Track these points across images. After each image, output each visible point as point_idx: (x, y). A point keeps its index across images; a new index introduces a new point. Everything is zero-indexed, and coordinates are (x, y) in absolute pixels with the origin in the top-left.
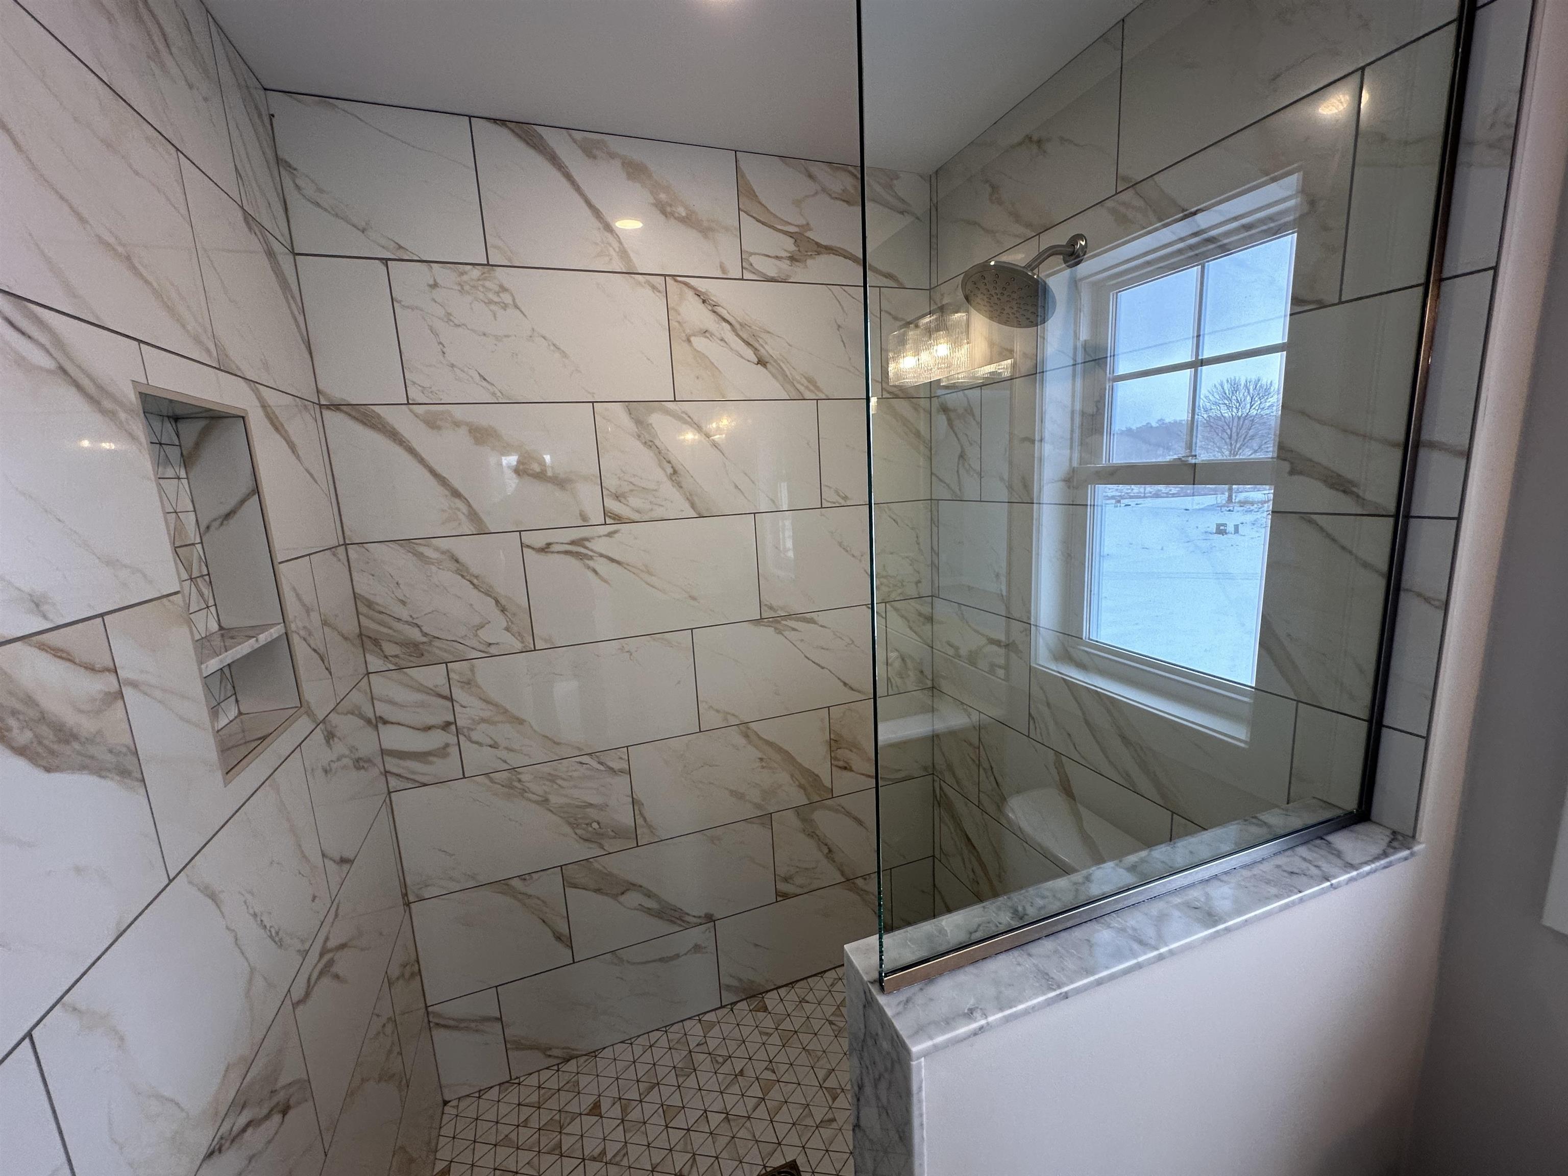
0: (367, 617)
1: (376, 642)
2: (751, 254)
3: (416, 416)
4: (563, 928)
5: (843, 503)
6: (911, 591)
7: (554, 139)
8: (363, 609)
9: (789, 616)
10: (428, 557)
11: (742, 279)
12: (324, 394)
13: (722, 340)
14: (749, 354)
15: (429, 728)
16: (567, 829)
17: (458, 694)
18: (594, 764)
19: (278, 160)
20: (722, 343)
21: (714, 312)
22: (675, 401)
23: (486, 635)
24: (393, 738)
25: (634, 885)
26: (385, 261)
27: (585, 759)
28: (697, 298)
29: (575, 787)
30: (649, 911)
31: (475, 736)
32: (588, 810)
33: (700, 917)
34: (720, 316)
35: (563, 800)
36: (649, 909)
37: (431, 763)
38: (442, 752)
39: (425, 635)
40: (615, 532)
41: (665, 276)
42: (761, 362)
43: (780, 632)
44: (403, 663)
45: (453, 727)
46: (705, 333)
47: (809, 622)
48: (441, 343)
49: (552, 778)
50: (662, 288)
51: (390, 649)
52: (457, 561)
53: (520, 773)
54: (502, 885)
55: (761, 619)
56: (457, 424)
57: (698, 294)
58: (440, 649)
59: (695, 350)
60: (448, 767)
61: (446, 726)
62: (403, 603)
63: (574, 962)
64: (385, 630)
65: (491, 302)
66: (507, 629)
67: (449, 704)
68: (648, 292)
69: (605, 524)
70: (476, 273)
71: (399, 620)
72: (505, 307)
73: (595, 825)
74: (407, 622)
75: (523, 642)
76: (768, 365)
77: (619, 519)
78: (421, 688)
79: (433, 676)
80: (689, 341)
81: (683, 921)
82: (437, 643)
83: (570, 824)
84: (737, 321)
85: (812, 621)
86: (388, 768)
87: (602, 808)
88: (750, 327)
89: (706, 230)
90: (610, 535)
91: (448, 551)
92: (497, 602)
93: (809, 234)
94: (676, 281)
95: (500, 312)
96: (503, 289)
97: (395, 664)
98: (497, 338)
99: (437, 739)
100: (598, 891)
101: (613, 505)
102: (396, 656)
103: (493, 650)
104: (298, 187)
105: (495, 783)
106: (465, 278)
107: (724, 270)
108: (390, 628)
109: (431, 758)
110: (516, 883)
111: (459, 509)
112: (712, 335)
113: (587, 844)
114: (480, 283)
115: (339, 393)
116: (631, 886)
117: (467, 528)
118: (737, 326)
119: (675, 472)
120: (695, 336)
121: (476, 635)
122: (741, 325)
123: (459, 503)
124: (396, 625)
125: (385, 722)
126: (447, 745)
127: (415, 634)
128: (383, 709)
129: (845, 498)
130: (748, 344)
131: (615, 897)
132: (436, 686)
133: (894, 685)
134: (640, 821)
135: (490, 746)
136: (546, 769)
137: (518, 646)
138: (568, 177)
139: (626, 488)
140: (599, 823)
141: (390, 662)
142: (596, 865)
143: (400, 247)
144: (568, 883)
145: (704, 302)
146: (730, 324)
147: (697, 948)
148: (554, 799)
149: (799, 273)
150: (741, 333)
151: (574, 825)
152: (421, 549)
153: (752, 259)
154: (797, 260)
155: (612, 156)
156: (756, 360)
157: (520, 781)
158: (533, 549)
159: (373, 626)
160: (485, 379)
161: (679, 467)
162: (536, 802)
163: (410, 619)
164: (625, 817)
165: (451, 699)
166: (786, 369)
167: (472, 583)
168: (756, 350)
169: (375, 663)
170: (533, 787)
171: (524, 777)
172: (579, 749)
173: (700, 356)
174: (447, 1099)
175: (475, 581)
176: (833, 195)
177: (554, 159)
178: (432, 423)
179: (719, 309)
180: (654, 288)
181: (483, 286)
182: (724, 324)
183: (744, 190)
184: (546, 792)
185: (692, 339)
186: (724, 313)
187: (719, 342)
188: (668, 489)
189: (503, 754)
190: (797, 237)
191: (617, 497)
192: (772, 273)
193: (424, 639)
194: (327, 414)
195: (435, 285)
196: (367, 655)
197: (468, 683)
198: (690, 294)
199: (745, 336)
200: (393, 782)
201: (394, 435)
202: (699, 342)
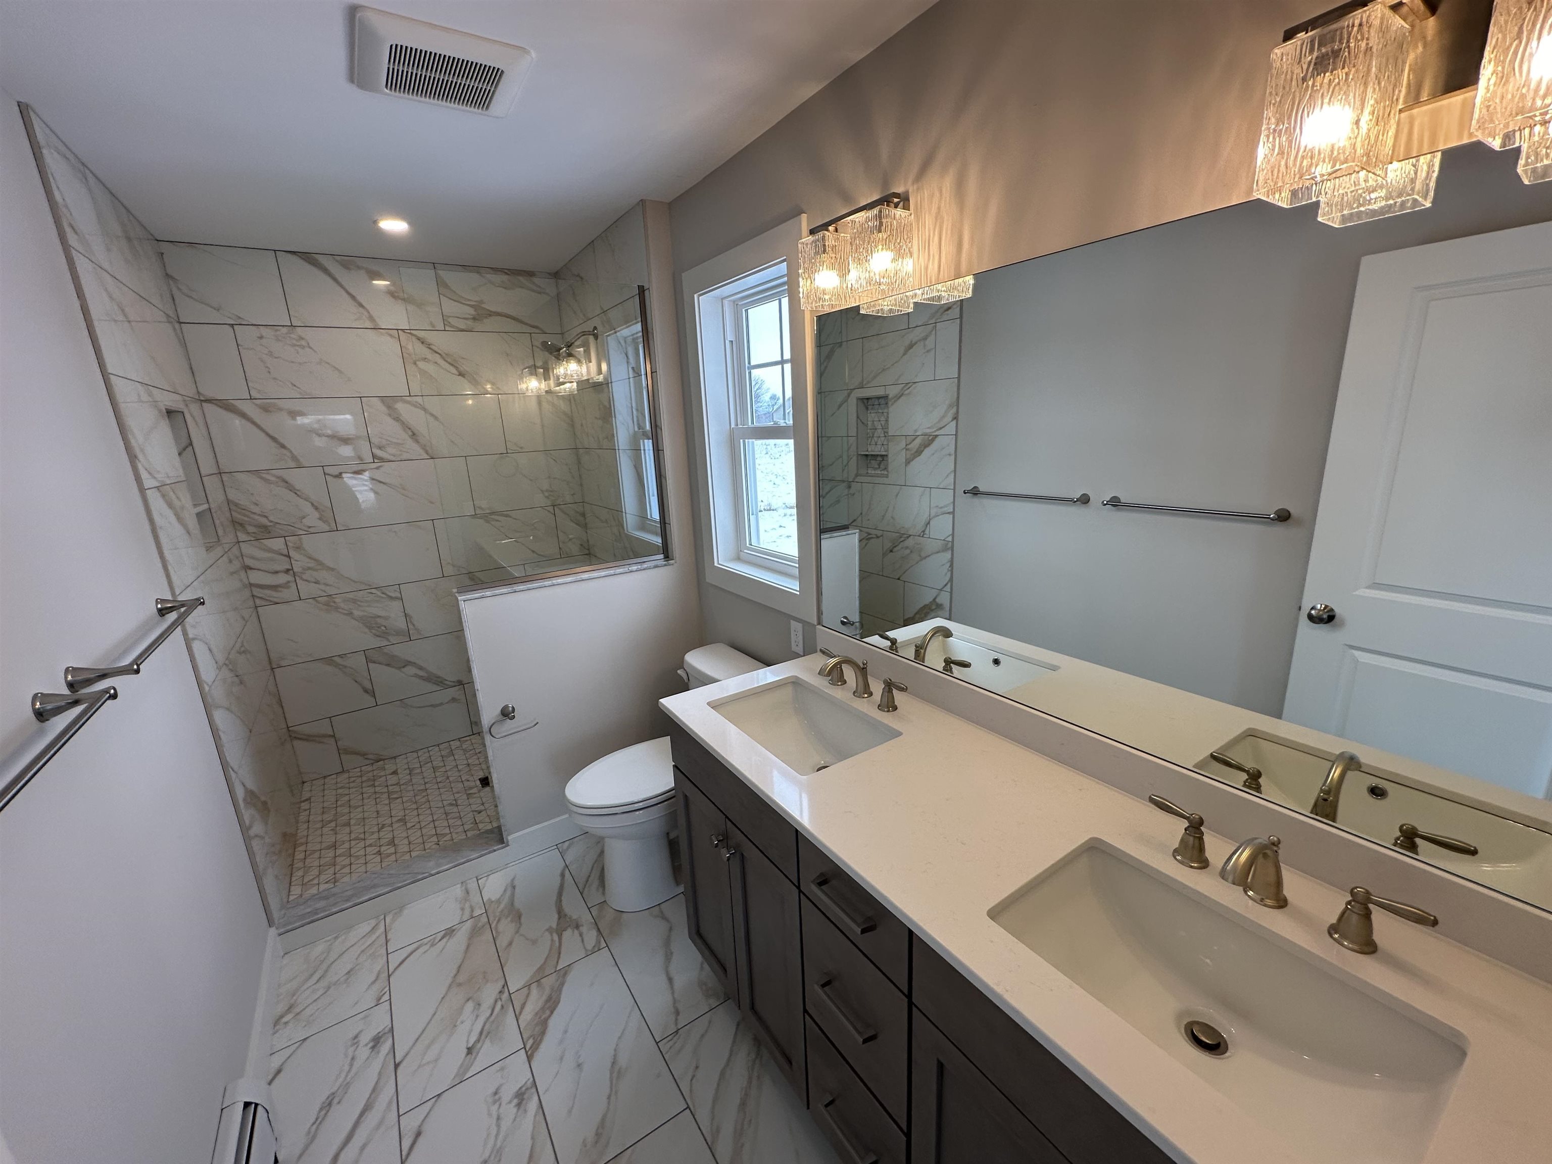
0: (236, 511)
1: (241, 525)
2: (449, 317)
3: (256, 405)
4: (369, 686)
5: (520, 450)
6: (568, 499)
7: (323, 260)
8: (233, 507)
9: (493, 513)
10: (269, 480)
11: (445, 330)
12: (203, 395)
13: (436, 363)
14: (454, 371)
15: (276, 572)
16: (367, 630)
17: (292, 553)
18: (379, 593)
19: (168, 276)
20: (436, 365)
21: (430, 348)
22: (410, 396)
23: (307, 522)
24: (256, 577)
25: (410, 662)
26: (232, 325)
27: (374, 591)
28: (418, 341)
29: (369, 606)
30: (421, 677)
31: (304, 577)
32: (378, 619)
33: (454, 682)
34: (433, 350)
35: (361, 614)
36: (422, 676)
37: (281, 591)
38: (286, 586)
39: (271, 522)
40: (380, 466)
41: (398, 330)
42: (461, 375)
43: (488, 522)
44: (259, 537)
45: (291, 572)
46: (425, 359)
47: (506, 517)
48: (267, 367)
49: (354, 601)
50: (397, 336)
51: (251, 529)
52: (287, 482)
53: (334, 598)
54: (329, 661)
55: (476, 514)
56: (280, 409)
57: (419, 339)
58: (281, 529)
59: (420, 368)
60: (289, 594)
61: (287, 571)
62: (257, 505)
63: (377, 705)
64: (246, 519)
65: (295, 345)
66: (320, 519)
67: (287, 559)
68: (389, 338)
69: (374, 462)
70: (284, 330)
71: (254, 513)
72: (303, 347)
73: (383, 628)
74: (259, 515)
75: (330, 526)
76: (466, 376)
77: (382, 460)
78: (270, 550)
79: (277, 544)
80: (415, 363)
81: (444, 684)
82: (278, 526)
83: (367, 627)
84: (444, 353)
85: (507, 516)
86: (255, 593)
87: (386, 618)
88: (453, 356)
89: (420, 305)
90: (377, 468)
91: (281, 477)
92: (312, 504)
93: (483, 306)
94: (404, 332)
95: (300, 350)
96: (301, 338)
97: (254, 537)
98: (300, 364)
99: (282, 579)
100: (388, 665)
101: (378, 452)
102: (254, 533)
103: (312, 530)
104: (179, 289)
105: (319, 603)
106: (278, 333)
107: (433, 326)
108: (250, 518)
109: (280, 589)
110: (336, 659)
111: (285, 455)
112: (430, 360)
113: (379, 639)
114: (288, 335)
115: (209, 393)
116: (408, 663)
117: (292, 464)
118: (444, 355)
119: (414, 434)
120: (419, 361)
121: (301, 522)
122: (446, 354)
123: (284, 451)
124: (252, 516)
125: (251, 569)
126: (289, 582)
127: (264, 521)
128: (249, 562)
129: (521, 448)
130: (452, 365)
131: (399, 668)
132: (280, 549)
134: (411, 626)
135: (315, 583)
136: (351, 596)
137: (327, 528)
138: (335, 280)
139: (384, 442)
140: (385, 627)
141: (252, 536)
142: (385, 651)
143: (240, 318)
144: (368, 660)
145: (423, 343)
146: (440, 354)
147: (454, 700)
148: (356, 613)
149: (479, 326)
150: (447, 359)
151: (370, 628)
152: (264, 475)
153: (450, 320)
154: (477, 320)
155: (359, 268)
156: (458, 373)
157: (335, 602)
158: (332, 476)
159: (239, 516)
160: (295, 386)
161: (416, 432)
162: (344, 614)
163: (261, 513)
164: (401, 624)
165: (289, 557)
167: (296, 493)
168: (456, 368)
169: (242, 536)
170: (342, 605)
171: (337, 600)
172: (370, 585)
173: (423, 372)
174: (305, 780)
175: (298, 493)
176: (497, 285)
177: (326, 271)
178: (266, 409)
179: (431, 346)
180: (391, 336)
181: (290, 337)
182: (436, 354)
183: (441, 284)
184: (350, 609)
185: (418, 363)
186: (435, 348)
187: (433, 364)
188: (410, 443)
189: (322, 587)
190: (475, 307)
191: (380, 448)
192: (463, 327)
193: (271, 524)
194: (204, 404)
195: (261, 337)
196: (237, 532)
197: (298, 548)
198: (413, 339)
199: (449, 360)
200: (258, 602)
201: (243, 415)
202: (421, 364)
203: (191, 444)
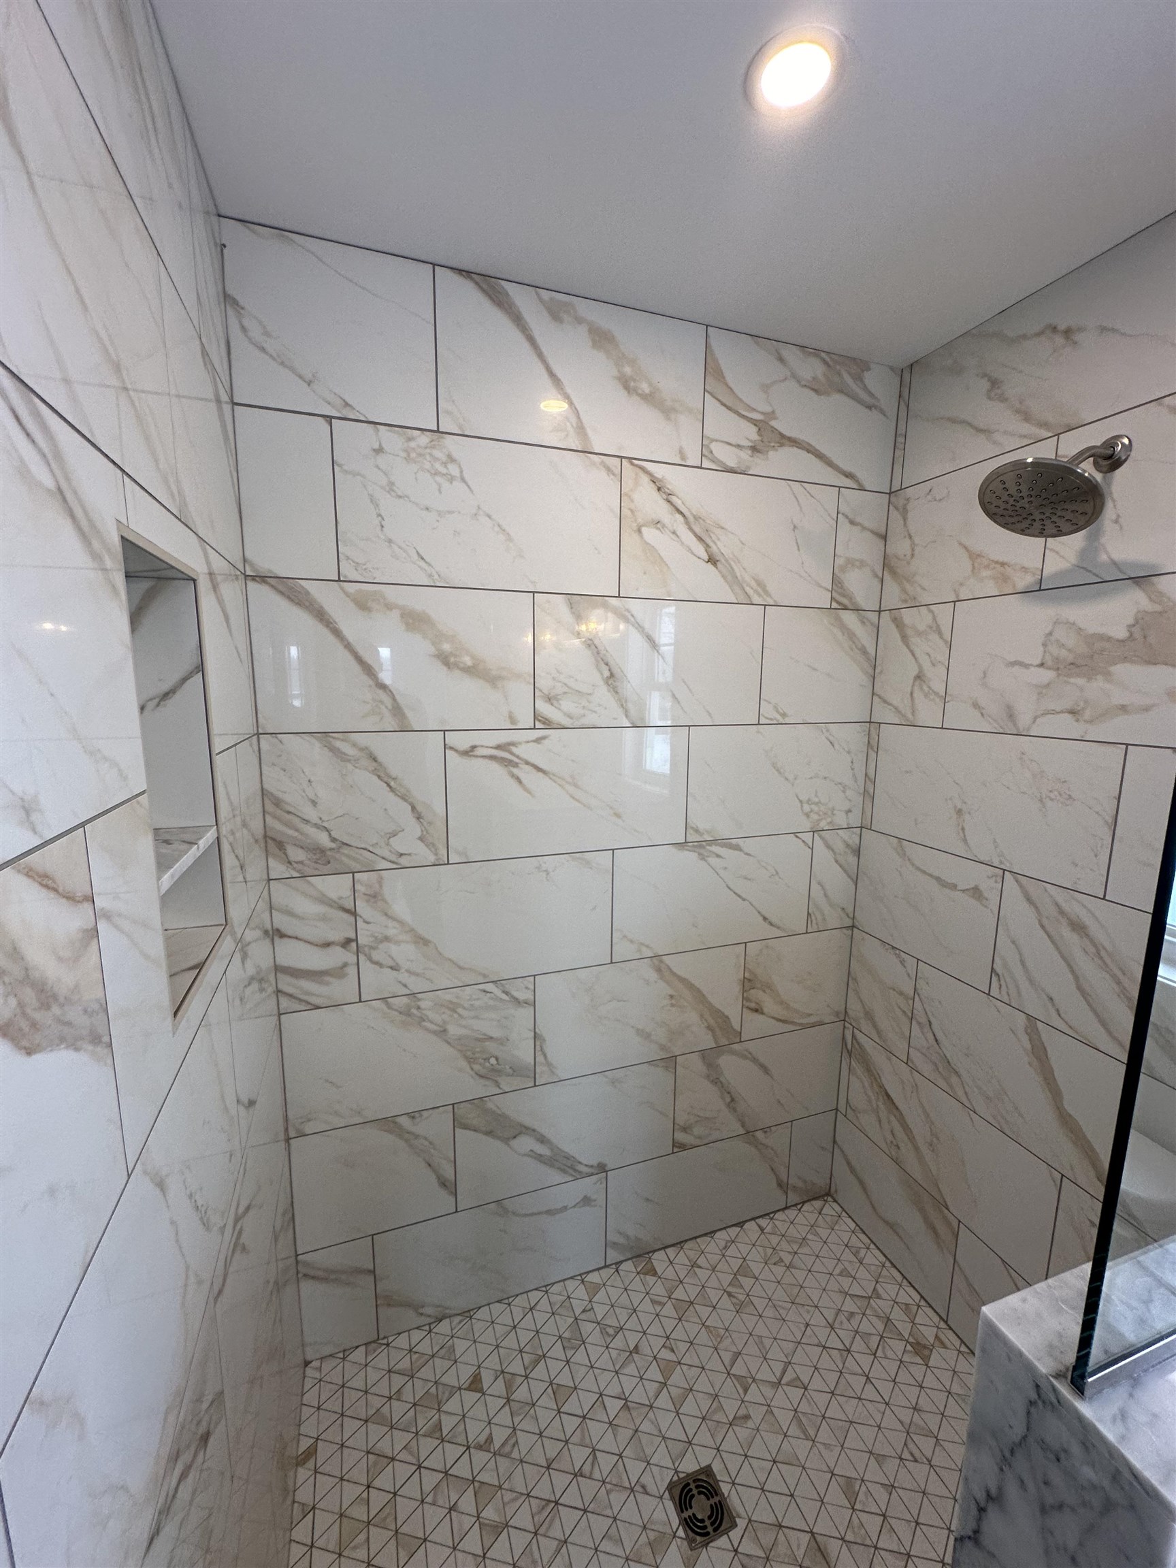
0: (275, 817)
1: (280, 845)
2: (713, 440)
3: (347, 594)
4: (449, 1173)
5: (782, 721)
6: (841, 820)
7: (521, 298)
8: (270, 807)
9: (714, 842)
10: (344, 754)
11: (701, 468)
12: (252, 565)
13: (674, 533)
14: (700, 550)
15: (327, 945)
16: (463, 1064)
17: (362, 907)
18: (497, 992)
19: (227, 299)
20: (673, 536)
21: (669, 501)
22: (619, 597)
23: (398, 844)
24: (293, 954)
25: (527, 1128)
26: (329, 419)
27: (490, 987)
28: (652, 485)
29: (476, 1017)
30: (539, 1158)
31: (376, 956)
32: (487, 1043)
33: (592, 1166)
34: (674, 506)
35: (462, 1032)
36: (541, 1155)
37: (328, 984)
38: (339, 972)
39: (334, 840)
40: (544, 738)
41: (622, 457)
42: (712, 560)
43: (703, 858)
44: (308, 871)
45: (354, 945)
46: (657, 523)
47: (735, 849)
48: (379, 515)
49: (453, 1007)
50: (617, 471)
51: (296, 854)
52: (375, 760)
53: (419, 1000)
54: (389, 1124)
55: (686, 842)
56: (389, 607)
57: (654, 480)
58: (348, 856)
59: (645, 542)
60: (342, 989)
61: (346, 943)
62: (314, 803)
63: (456, 1211)
64: (291, 832)
65: (437, 473)
66: (421, 839)
67: (353, 919)
68: (603, 474)
69: (535, 728)
70: (424, 439)
71: (307, 822)
72: (451, 479)
73: (493, 1061)
74: (316, 826)
75: (436, 854)
76: (718, 564)
77: (548, 724)
78: (323, 900)
79: (337, 886)
80: (639, 531)
81: (575, 1170)
82: (346, 850)
83: (466, 1058)
84: (692, 514)
85: (737, 848)
86: (280, 987)
87: (502, 1041)
88: (704, 521)
89: (667, 411)
90: (538, 740)
91: (367, 748)
92: (413, 808)
93: (773, 423)
94: (632, 464)
95: (445, 485)
96: (451, 459)
97: (298, 871)
98: (440, 513)
99: (337, 956)
100: (489, 1133)
101: (544, 708)
102: (301, 862)
103: (404, 861)
104: (244, 329)
105: (393, 1009)
106: (412, 444)
107: (683, 457)
108: (297, 830)
109: (327, 978)
110: (405, 1122)
111: (381, 702)
112: (664, 526)
113: (483, 1081)
114: (428, 451)
115: (266, 562)
116: (524, 1130)
117: (390, 722)
118: (691, 519)
119: (612, 675)
120: (646, 526)
121: (388, 844)
122: (695, 517)
123: (382, 695)
124: (302, 826)
125: (282, 935)
126: (345, 965)
127: (323, 839)
128: (281, 921)
129: (784, 715)
130: (700, 539)
131: (506, 1141)
132: (341, 898)
133: (814, 922)
134: (540, 1058)
135: (392, 968)
136: (448, 996)
137: (432, 859)
138: (531, 340)
139: (559, 689)
140: (497, 1059)
141: (294, 869)
142: (490, 1105)
143: (347, 404)
144: (458, 1123)
145: (659, 489)
146: (684, 516)
147: (586, 1201)
148: (453, 1030)
149: (759, 465)
150: (693, 527)
151: (471, 1060)
152: (338, 744)
153: (713, 446)
154: (759, 451)
155: (579, 320)
156: (706, 558)
157: (419, 1008)
158: (456, 751)
159: (279, 826)
160: (423, 559)
161: (616, 670)
162: (435, 1033)
163: (319, 822)
164: (524, 1053)
165: (354, 913)
166: (735, 567)
167: (388, 785)
168: (707, 546)
169: (278, 869)
170: (430, 1014)
171: (423, 1004)
172: (485, 976)
173: (649, 548)
174: (309, 1358)
175: (392, 784)
176: (803, 383)
177: (518, 320)
178: (362, 604)
179: (674, 499)
180: (609, 470)
181: (431, 454)
182: (678, 516)
183: (712, 370)
184: (444, 1022)
185: (644, 530)
186: (678, 503)
187: (671, 535)
188: (603, 694)
189: (404, 977)
190: (760, 425)
191: (549, 699)
192: (732, 463)
193: (333, 845)
194: (251, 584)
195: (379, 451)
196: (270, 860)
197: (374, 897)
198: (645, 479)
199: (697, 530)
200: (285, 1003)
201: (321, 616)
202: (650, 534)
203: (200, 668)
